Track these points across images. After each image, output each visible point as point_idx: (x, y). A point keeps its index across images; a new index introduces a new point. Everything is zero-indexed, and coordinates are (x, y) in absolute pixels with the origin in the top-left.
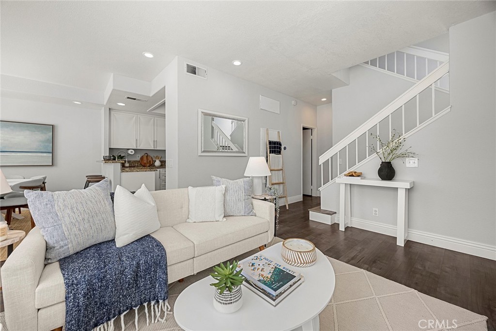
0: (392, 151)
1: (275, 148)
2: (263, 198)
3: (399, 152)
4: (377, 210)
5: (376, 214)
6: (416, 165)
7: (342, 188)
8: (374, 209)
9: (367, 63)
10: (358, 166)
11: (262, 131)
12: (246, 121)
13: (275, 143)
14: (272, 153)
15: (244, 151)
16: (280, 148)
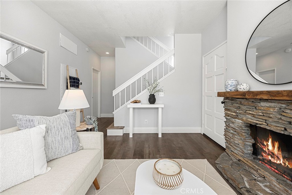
0: (154, 88)
1: (74, 83)
2: (85, 129)
3: (157, 89)
4: (147, 120)
5: (146, 123)
6: (163, 96)
7: (131, 110)
8: (145, 120)
9: (135, 37)
10: (137, 97)
11: (62, 67)
12: (46, 54)
13: (74, 78)
14: (72, 87)
15: (43, 84)
16: (78, 83)
